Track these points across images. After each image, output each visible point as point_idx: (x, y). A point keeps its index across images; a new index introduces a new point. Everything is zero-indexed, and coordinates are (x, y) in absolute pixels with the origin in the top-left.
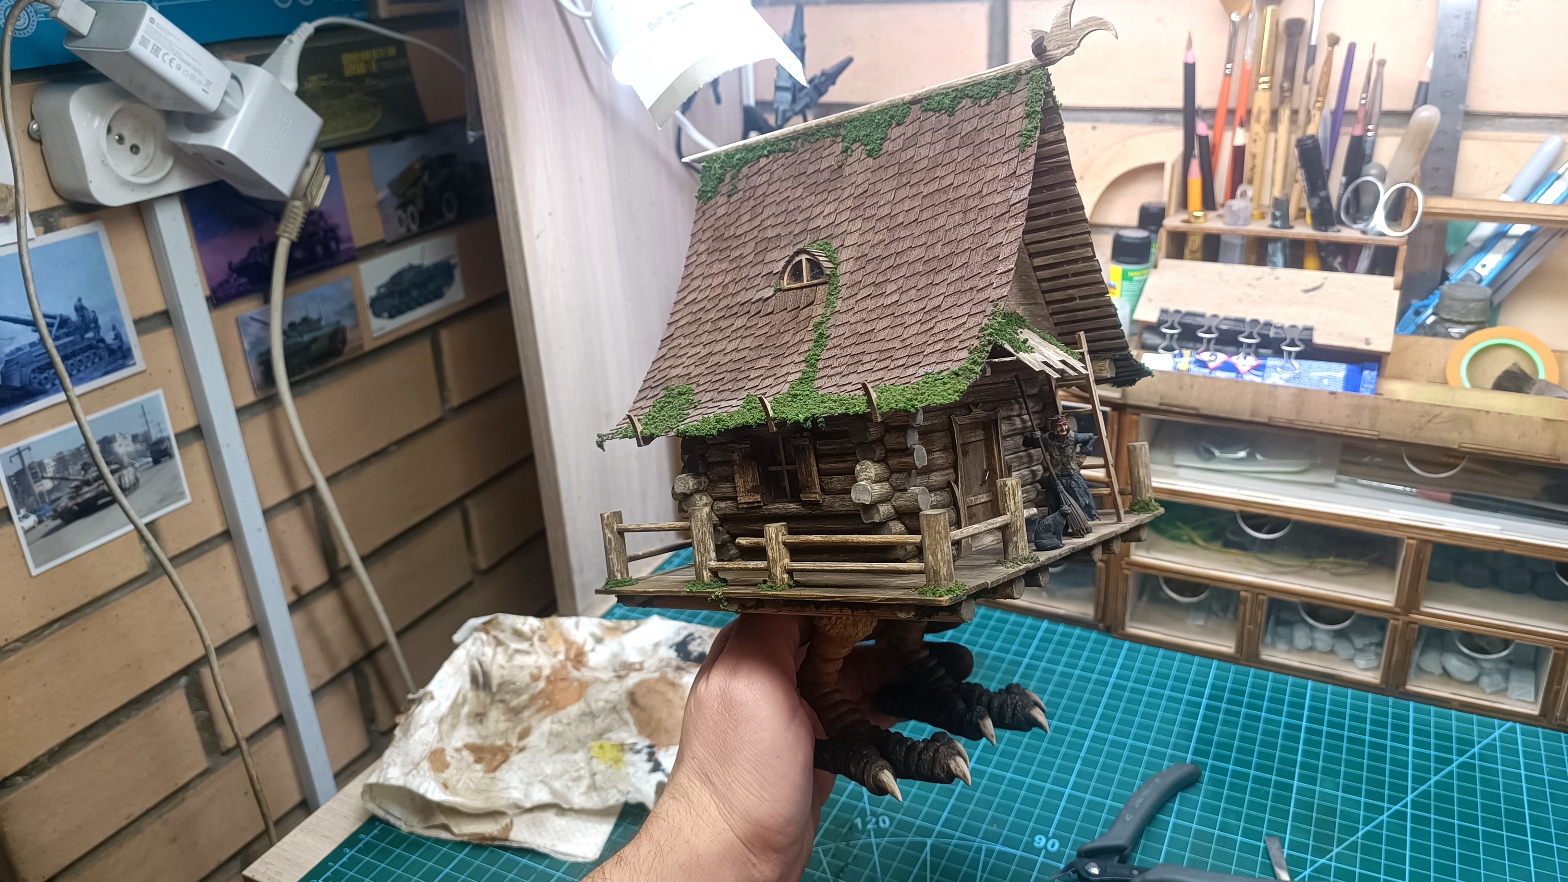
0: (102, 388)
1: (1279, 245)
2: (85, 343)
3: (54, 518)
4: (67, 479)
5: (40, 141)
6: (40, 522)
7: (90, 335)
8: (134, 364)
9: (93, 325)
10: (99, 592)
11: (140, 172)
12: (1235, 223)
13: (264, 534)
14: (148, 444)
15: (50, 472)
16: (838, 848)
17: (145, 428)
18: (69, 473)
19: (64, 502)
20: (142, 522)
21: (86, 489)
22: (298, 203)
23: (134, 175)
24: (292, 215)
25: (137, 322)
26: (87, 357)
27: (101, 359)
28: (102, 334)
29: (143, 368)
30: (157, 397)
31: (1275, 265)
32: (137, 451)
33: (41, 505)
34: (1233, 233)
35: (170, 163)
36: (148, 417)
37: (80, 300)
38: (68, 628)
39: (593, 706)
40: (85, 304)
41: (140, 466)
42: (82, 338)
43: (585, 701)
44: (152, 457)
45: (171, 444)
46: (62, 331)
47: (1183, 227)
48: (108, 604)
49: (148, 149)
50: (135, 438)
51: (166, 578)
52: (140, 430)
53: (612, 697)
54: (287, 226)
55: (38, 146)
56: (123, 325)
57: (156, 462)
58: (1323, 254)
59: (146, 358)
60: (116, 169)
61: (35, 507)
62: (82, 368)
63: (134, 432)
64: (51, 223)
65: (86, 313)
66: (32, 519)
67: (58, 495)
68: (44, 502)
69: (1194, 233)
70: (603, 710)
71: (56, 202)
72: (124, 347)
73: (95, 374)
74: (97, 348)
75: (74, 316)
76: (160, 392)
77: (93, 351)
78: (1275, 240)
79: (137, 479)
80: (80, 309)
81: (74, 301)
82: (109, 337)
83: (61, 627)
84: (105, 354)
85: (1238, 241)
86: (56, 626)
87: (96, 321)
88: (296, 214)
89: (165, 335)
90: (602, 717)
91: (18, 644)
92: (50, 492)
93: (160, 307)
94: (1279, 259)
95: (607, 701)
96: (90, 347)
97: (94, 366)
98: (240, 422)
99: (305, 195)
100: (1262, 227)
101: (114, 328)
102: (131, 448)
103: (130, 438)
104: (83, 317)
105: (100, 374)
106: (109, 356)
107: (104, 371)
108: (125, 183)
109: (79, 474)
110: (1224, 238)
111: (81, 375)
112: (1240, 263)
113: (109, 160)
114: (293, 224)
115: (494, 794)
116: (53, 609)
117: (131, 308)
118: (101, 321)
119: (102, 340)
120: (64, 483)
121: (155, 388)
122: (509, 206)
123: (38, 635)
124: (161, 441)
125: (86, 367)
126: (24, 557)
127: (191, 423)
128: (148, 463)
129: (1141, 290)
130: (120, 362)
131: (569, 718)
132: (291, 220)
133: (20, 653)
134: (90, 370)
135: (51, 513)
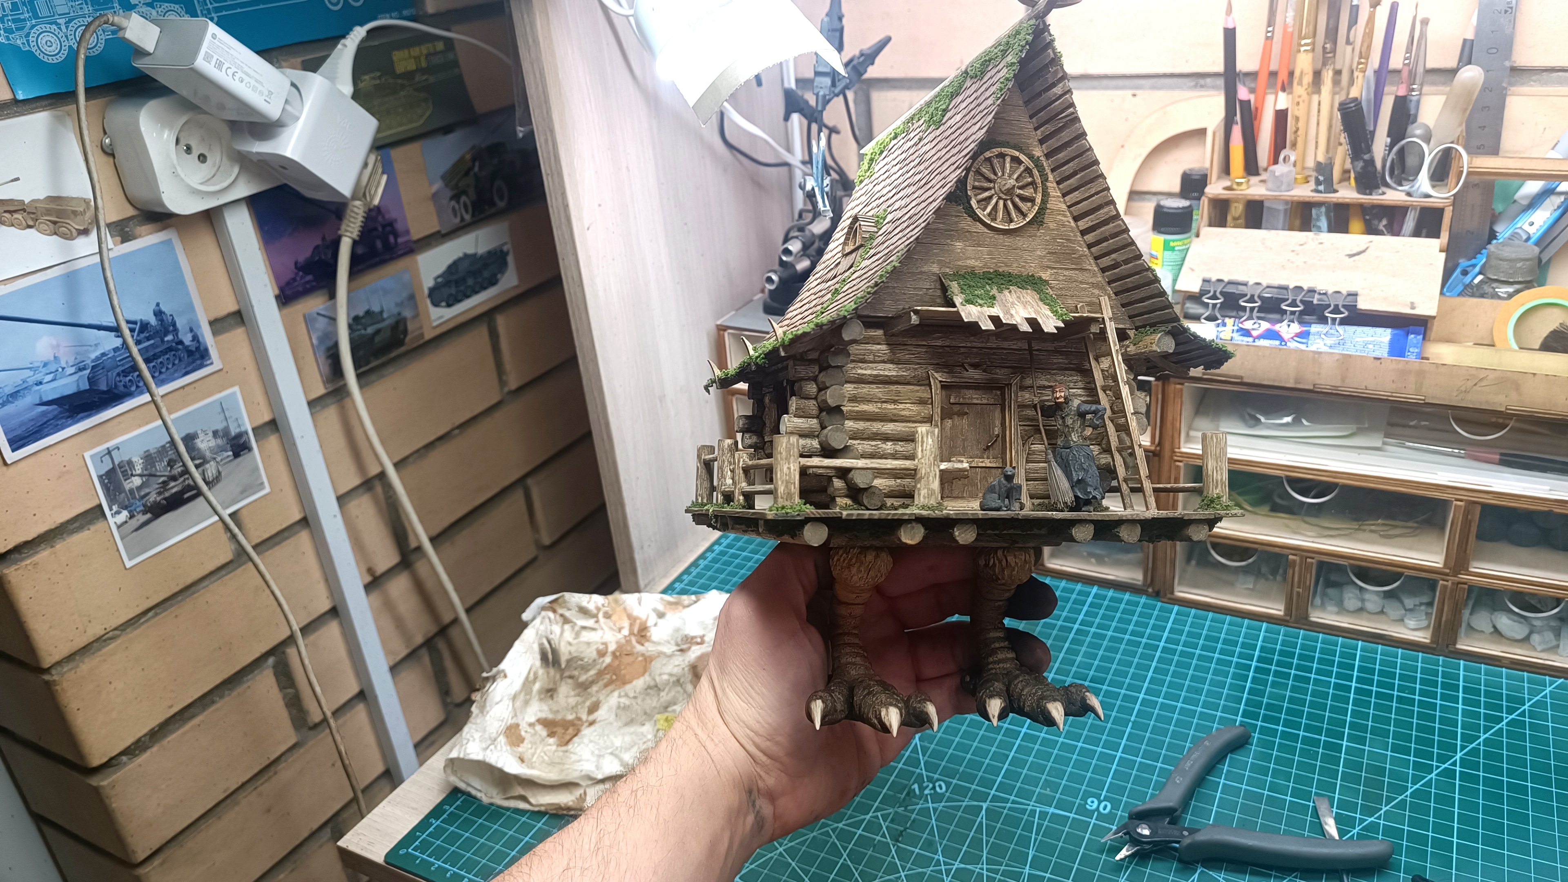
0: (183, 387)
1: (1323, 209)
2: (166, 346)
3: (144, 513)
4: (155, 476)
5: (113, 155)
6: (132, 517)
7: (169, 338)
8: (212, 363)
9: (171, 328)
10: (189, 581)
11: (209, 180)
12: (1278, 189)
13: (339, 520)
14: (228, 439)
15: (138, 469)
16: (896, 812)
17: (224, 424)
18: (156, 469)
19: (153, 497)
20: (226, 513)
21: (172, 484)
22: (357, 203)
23: (201, 184)
24: (353, 214)
25: (211, 323)
26: (168, 359)
27: (180, 360)
28: (180, 336)
29: (220, 367)
30: (234, 393)
31: (1319, 229)
32: (218, 446)
33: (132, 501)
34: (1276, 199)
35: (236, 170)
36: (226, 413)
37: (158, 305)
38: (163, 615)
39: (658, 679)
40: (163, 308)
41: (222, 460)
42: (163, 341)
43: (650, 675)
44: (232, 451)
45: (249, 438)
46: (142, 336)
47: (1226, 194)
48: (198, 591)
49: (215, 157)
50: (215, 433)
51: (250, 564)
52: (220, 426)
53: (676, 670)
54: (349, 226)
55: (111, 160)
56: (199, 327)
57: (236, 455)
58: (1367, 217)
59: (221, 357)
60: (186, 179)
61: (127, 503)
62: (163, 370)
63: (214, 428)
64: (127, 232)
65: (164, 317)
66: (125, 514)
67: (147, 490)
68: (134, 498)
69: (1237, 200)
70: (667, 683)
71: (130, 212)
72: (202, 348)
73: (176, 375)
74: (177, 350)
75: (153, 321)
76: (236, 389)
77: (173, 353)
78: (1319, 204)
79: (219, 473)
80: (158, 313)
81: (153, 306)
82: (187, 339)
83: (156, 614)
84: (184, 355)
85: (1281, 207)
86: (150, 614)
87: (174, 324)
88: (357, 214)
89: (239, 333)
90: (667, 690)
91: (116, 632)
92: (139, 488)
93: (232, 307)
94: (1324, 223)
95: (671, 675)
96: (170, 349)
97: (175, 367)
98: (312, 414)
99: (364, 195)
100: (1305, 192)
101: (191, 330)
102: (213, 443)
103: (211, 434)
104: (162, 321)
105: (180, 374)
106: (188, 357)
107: (184, 371)
108: (195, 192)
109: (165, 471)
110: (1266, 204)
111: (163, 376)
112: (1283, 229)
113: (180, 171)
114: (354, 223)
115: (567, 766)
116: (148, 598)
117: (206, 310)
118: (179, 325)
119: (181, 342)
120: (152, 478)
121: (232, 386)
122: (560, 200)
123: (134, 624)
124: (240, 435)
125: (167, 369)
126: (118, 550)
127: (267, 417)
128: (228, 456)
129: (1183, 260)
130: (198, 362)
131: (635, 692)
132: (352, 220)
133: (119, 641)
134: (172, 371)
135: (142, 508)
